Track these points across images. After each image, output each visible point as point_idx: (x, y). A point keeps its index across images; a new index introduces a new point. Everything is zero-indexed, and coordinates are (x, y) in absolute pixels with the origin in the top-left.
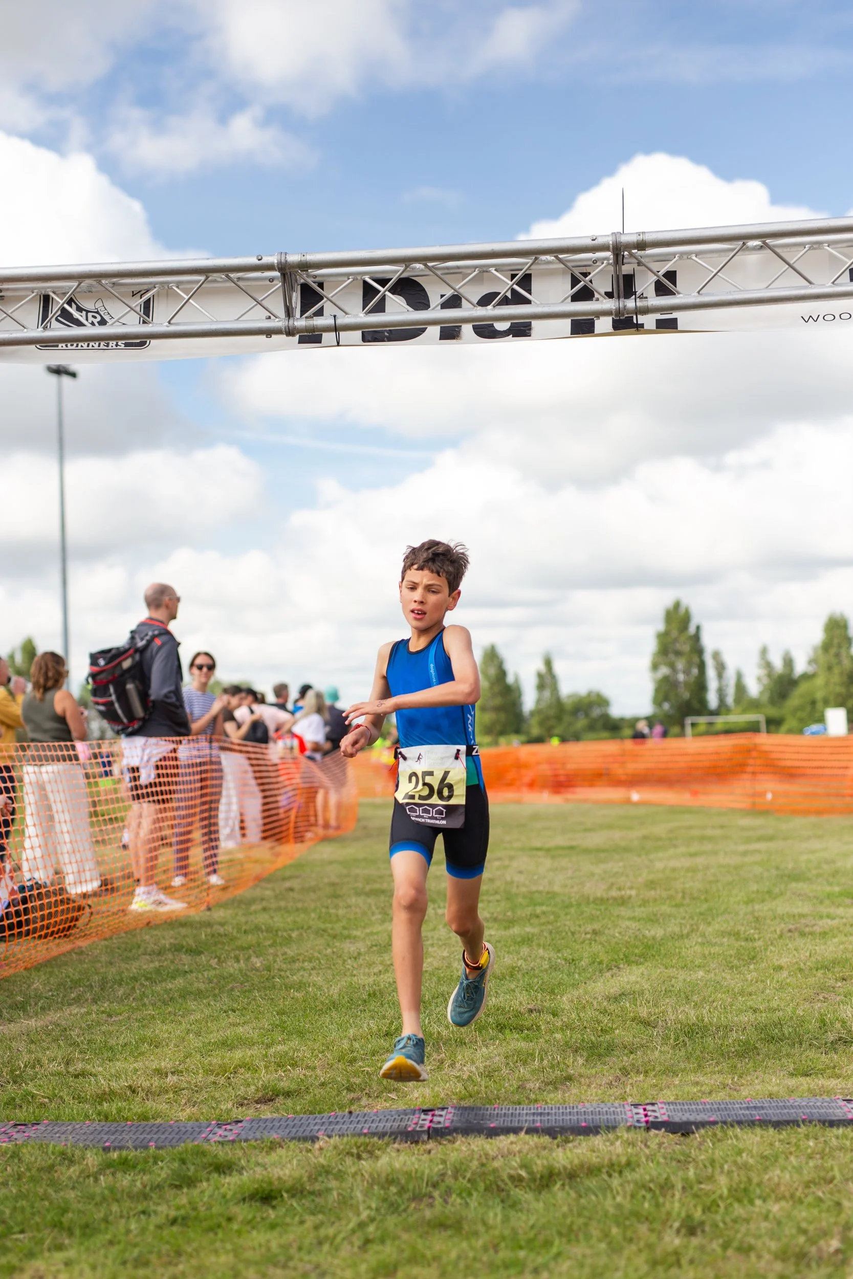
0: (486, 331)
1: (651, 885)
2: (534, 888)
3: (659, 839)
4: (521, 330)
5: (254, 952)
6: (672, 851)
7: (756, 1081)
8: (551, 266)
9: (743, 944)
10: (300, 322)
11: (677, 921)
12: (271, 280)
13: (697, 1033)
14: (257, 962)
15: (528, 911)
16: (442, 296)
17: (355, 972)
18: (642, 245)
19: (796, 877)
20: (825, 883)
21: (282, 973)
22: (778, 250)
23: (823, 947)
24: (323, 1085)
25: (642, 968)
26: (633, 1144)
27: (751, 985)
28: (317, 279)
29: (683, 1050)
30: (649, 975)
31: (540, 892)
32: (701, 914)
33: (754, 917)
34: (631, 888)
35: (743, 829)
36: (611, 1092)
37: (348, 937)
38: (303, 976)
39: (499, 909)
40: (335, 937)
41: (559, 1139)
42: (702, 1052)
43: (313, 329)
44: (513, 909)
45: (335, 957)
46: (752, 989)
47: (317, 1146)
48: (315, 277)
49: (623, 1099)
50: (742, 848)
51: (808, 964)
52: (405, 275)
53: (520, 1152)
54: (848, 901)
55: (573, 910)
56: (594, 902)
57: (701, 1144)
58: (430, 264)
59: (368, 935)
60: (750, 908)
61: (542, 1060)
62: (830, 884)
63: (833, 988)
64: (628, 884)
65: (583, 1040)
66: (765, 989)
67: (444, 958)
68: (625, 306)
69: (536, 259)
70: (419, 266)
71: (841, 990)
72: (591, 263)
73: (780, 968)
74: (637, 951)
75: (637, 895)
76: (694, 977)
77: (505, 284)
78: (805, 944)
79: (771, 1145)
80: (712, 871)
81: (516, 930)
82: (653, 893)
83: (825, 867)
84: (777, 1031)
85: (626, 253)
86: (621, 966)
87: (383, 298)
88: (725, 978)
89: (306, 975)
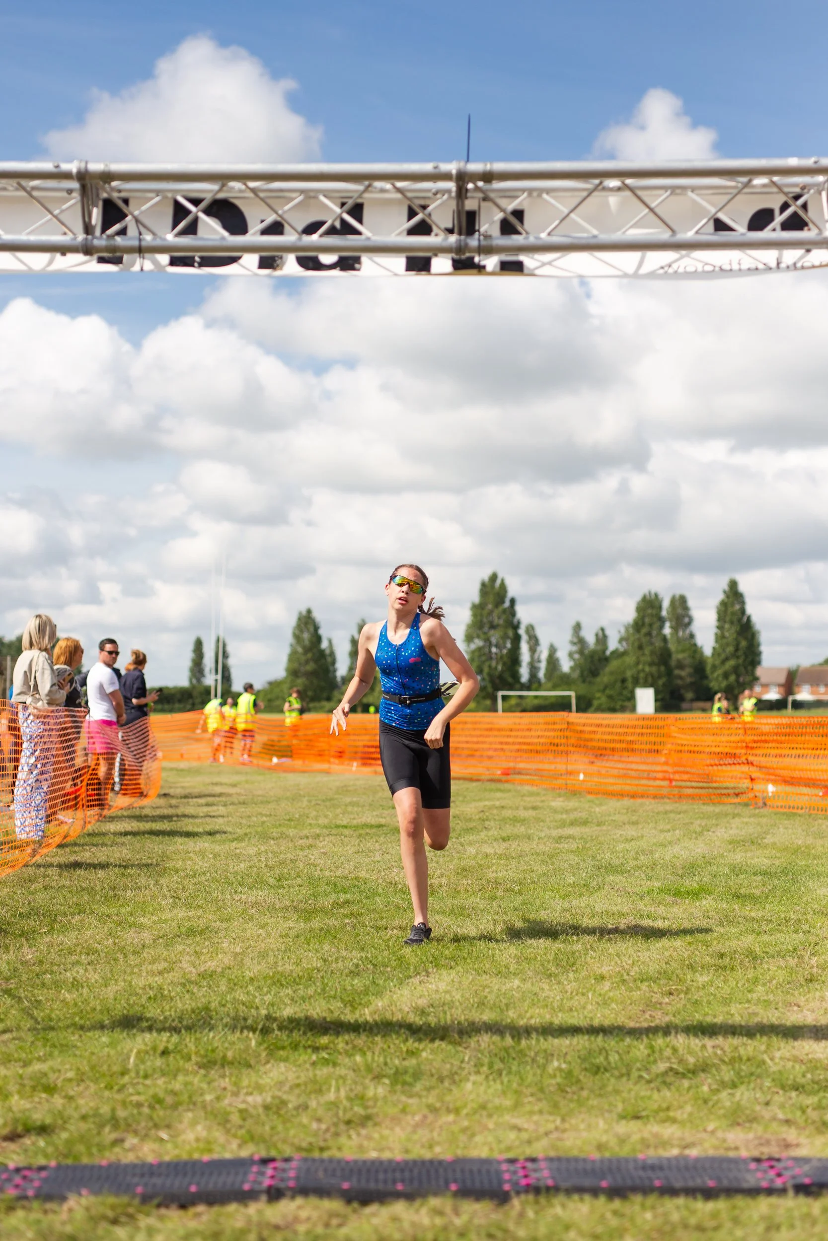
0: (310, 263)
1: (464, 871)
2: (339, 873)
3: (470, 820)
4: (348, 263)
5: (27, 940)
6: (483, 834)
7: (582, 1126)
8: (386, 196)
9: (561, 946)
10: (100, 241)
11: (490, 918)
12: (70, 191)
13: (514, 1059)
14: (29, 954)
15: (331, 899)
16: (262, 221)
17: (136, 970)
18: (488, 177)
19: (613, 869)
20: (643, 876)
21: (55, 968)
22: (640, 193)
23: (647, 954)
24: (84, 1118)
25: (453, 973)
26: (440, 1213)
27: (571, 998)
28: (123, 195)
29: (498, 1082)
30: (460, 982)
31: (346, 878)
32: (516, 910)
33: (572, 914)
34: (442, 875)
35: (555, 811)
36: (416, 1137)
37: (134, 925)
38: (78, 972)
39: (300, 897)
40: (120, 923)
41: (355, 1205)
42: (519, 1085)
43: (113, 249)
44: (315, 896)
45: (117, 948)
46: (574, 1003)
47: (65, 1207)
48: (120, 191)
49: (431, 1147)
50: (555, 833)
51: (633, 974)
52: (221, 196)
53: (308, 1219)
54: (669, 899)
55: (378, 899)
56: (401, 890)
57: (522, 1215)
58: (252, 184)
59: (155, 923)
60: (567, 905)
61: (338, 1090)
62: (649, 879)
63: (660, 1004)
64: (438, 872)
65: (386, 1064)
66: (586, 1003)
67: (236, 954)
68: (466, 245)
69: (370, 186)
70: (236, 185)
71: (669, 1007)
72: (430, 195)
73: (603, 978)
74: (447, 952)
75: (448, 885)
76: (508, 986)
77: (333, 212)
78: (627, 948)
79: (602, 1217)
80: (527, 859)
81: (316, 924)
82: (465, 882)
83: (642, 858)
84: (602, 1059)
85: (470, 186)
86: (430, 970)
87: (196, 220)
88: (543, 989)
89: (82, 971)
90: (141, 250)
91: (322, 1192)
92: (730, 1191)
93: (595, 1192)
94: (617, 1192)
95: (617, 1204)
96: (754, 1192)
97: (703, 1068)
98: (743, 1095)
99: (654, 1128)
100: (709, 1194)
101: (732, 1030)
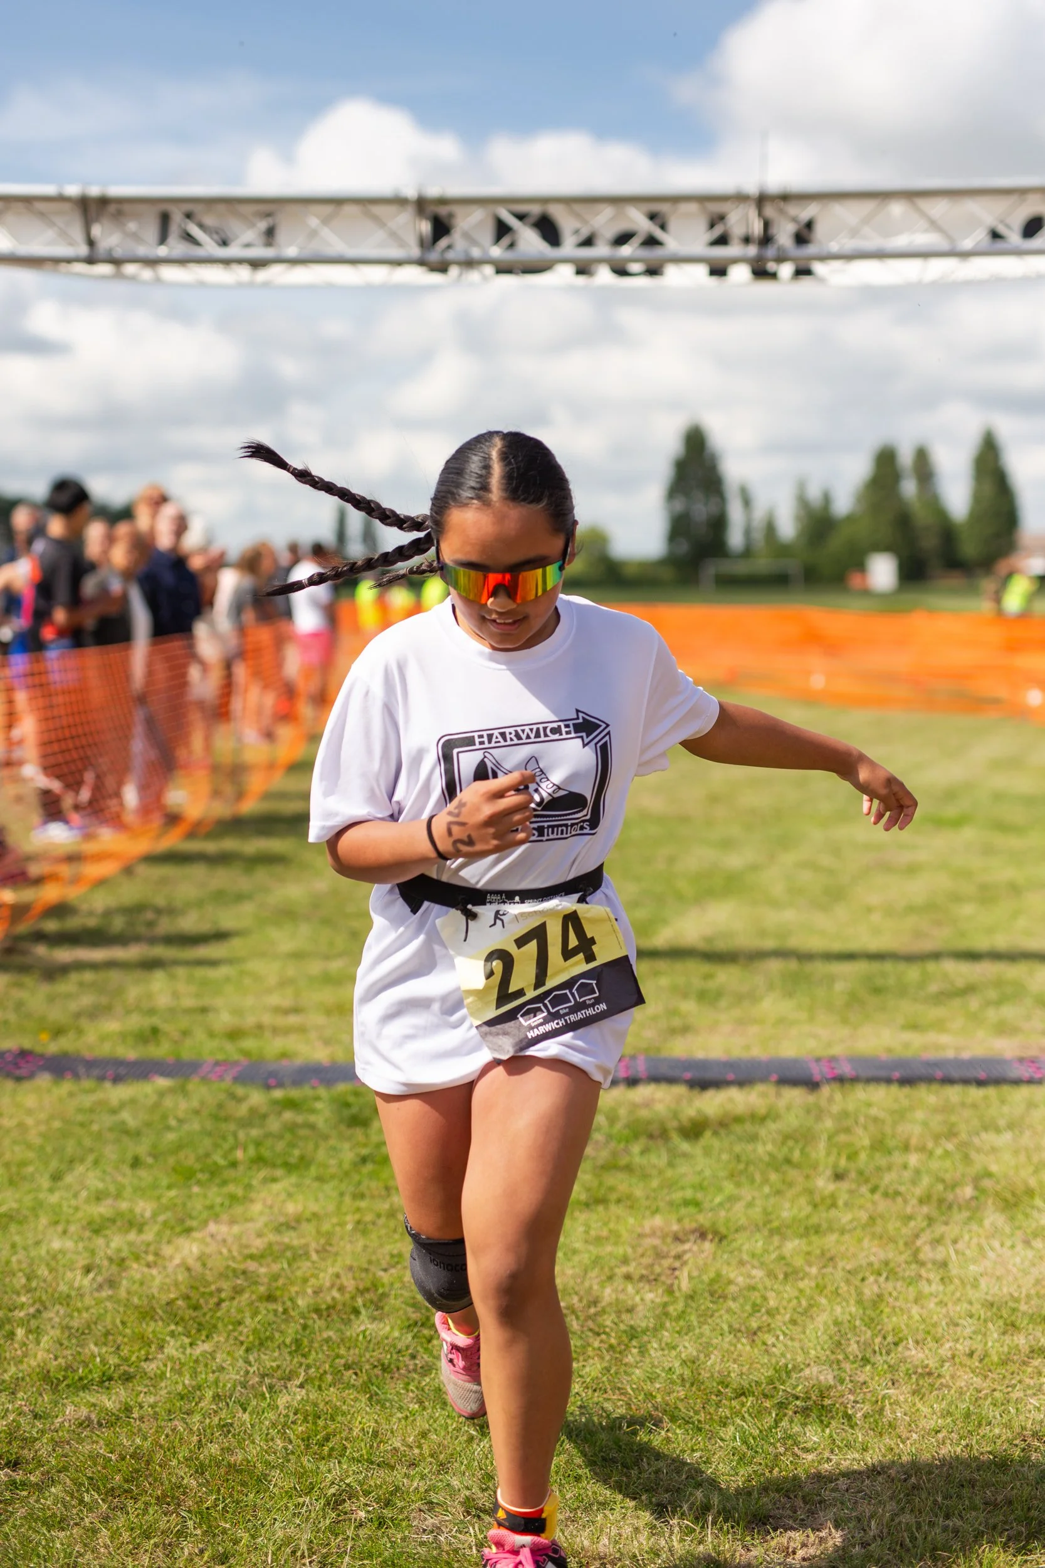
4: (653, 270)
10: (434, 256)
16: (576, 234)
28: (448, 214)
43: (441, 261)
48: (447, 211)
52: (544, 213)
68: (764, 255)
70: (559, 204)
77: (642, 225)
85: (770, 202)
87: (519, 234)
90: (469, 263)
91: (671, 1080)
92: (997, 1081)
93: (888, 1081)
94: (907, 1081)
95: (906, 1090)
96: (1017, 1082)
97: (969, 989)
98: (1009, 1012)
99: (932, 1037)
100: (981, 1083)
101: (996, 956)
